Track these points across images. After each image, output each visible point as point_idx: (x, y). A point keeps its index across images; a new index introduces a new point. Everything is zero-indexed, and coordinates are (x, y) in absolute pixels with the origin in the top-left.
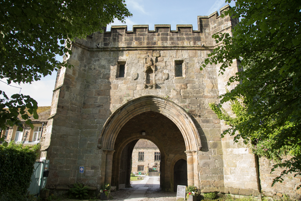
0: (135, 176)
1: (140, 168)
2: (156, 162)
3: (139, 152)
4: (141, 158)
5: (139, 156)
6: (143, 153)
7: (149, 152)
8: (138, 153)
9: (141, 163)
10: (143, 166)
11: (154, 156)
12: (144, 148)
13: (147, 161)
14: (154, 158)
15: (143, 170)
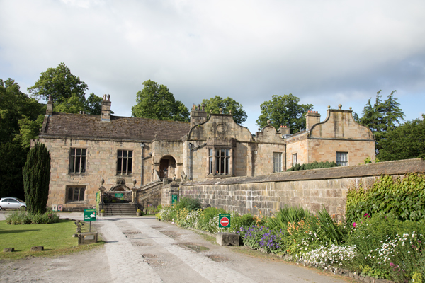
0: (59, 221)
1: (74, 193)
2: (121, 176)
3: (72, 150)
4: (78, 162)
5: (71, 158)
6: (85, 150)
7: (101, 150)
8: (67, 151)
9: (77, 180)
10: (83, 188)
11: (115, 161)
12: (86, 137)
13: (95, 173)
14: (115, 166)
15: (82, 198)
